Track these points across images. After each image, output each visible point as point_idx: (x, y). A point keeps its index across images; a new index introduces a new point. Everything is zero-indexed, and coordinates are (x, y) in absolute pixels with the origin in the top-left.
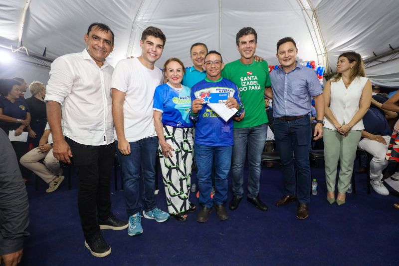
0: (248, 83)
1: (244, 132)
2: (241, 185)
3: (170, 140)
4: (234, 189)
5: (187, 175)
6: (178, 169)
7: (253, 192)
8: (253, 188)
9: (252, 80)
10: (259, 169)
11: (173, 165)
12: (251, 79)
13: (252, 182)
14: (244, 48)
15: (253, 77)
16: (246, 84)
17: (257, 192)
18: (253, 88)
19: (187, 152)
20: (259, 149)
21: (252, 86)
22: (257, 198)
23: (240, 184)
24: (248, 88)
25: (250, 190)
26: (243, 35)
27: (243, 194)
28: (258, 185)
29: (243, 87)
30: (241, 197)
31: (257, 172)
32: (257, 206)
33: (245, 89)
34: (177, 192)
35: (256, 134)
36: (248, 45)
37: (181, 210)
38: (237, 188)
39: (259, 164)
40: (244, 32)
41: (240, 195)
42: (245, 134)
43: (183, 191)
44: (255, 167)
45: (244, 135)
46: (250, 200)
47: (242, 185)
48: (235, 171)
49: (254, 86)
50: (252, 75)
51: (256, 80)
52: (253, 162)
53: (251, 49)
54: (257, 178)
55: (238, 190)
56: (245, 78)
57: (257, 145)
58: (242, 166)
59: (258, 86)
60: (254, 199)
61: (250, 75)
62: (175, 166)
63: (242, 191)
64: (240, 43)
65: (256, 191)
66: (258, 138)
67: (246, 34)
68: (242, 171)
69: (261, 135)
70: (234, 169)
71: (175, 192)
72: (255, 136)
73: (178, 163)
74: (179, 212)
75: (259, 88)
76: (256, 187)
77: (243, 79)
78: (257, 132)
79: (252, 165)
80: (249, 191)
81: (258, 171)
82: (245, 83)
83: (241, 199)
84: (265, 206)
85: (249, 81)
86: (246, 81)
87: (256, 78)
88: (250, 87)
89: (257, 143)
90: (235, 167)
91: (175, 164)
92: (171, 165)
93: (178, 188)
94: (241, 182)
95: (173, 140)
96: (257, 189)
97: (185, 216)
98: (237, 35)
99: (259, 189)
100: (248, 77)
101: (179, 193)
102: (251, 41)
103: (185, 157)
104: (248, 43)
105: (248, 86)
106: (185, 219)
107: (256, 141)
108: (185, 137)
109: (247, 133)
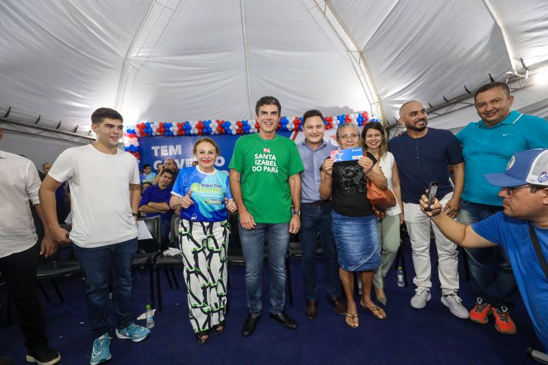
0: (263, 162)
1: (260, 227)
2: (258, 298)
3: (186, 237)
4: (249, 305)
5: (216, 281)
6: (198, 273)
7: (278, 305)
8: (278, 301)
9: (268, 160)
10: (283, 275)
11: (191, 268)
12: (267, 158)
13: (275, 292)
14: (264, 120)
15: (270, 156)
16: (261, 163)
17: (283, 305)
18: (269, 169)
19: (212, 252)
20: (281, 249)
21: (268, 167)
22: (283, 312)
23: (256, 297)
24: (263, 168)
25: (274, 303)
26: (265, 103)
27: (261, 311)
28: (284, 295)
29: (256, 166)
30: (258, 315)
31: (281, 279)
32: (283, 325)
33: (259, 169)
34: (200, 303)
35: (275, 231)
36: (269, 116)
37: (204, 327)
38: (253, 303)
39: (282, 269)
40: (265, 100)
41: (257, 313)
43: (206, 303)
44: (278, 272)
45: (260, 231)
46: (272, 316)
47: (261, 298)
48: (249, 281)
49: (271, 167)
50: (268, 153)
51: (274, 160)
52: (274, 266)
53: (272, 121)
54: (281, 287)
55: (255, 305)
56: (261, 156)
57: (277, 244)
58: (259, 273)
59: (275, 167)
60: (279, 314)
61: (266, 153)
62: (194, 270)
63: (259, 307)
64: (260, 113)
65: (281, 304)
66: (278, 235)
67: (268, 104)
68: (258, 279)
69: (282, 232)
70: (248, 278)
71: (197, 303)
72: (273, 232)
73: (197, 265)
74: (201, 330)
75: (277, 171)
76: (280, 299)
77: (258, 156)
78: (276, 227)
79: (273, 270)
80: (271, 305)
81: (283, 278)
82: (260, 161)
83: (258, 318)
84: (294, 322)
85: (265, 160)
86: (261, 159)
87: (274, 158)
88: (265, 168)
89: (276, 242)
90: (248, 275)
92: (189, 268)
94: (258, 294)
95: (190, 237)
97: (204, 337)
98: (258, 102)
99: (284, 300)
100: (264, 155)
101: (202, 305)
102: (273, 113)
103: (209, 258)
104: (269, 114)
105: (263, 166)
106: (204, 341)
107: (275, 239)
108: (208, 232)
109: (263, 229)
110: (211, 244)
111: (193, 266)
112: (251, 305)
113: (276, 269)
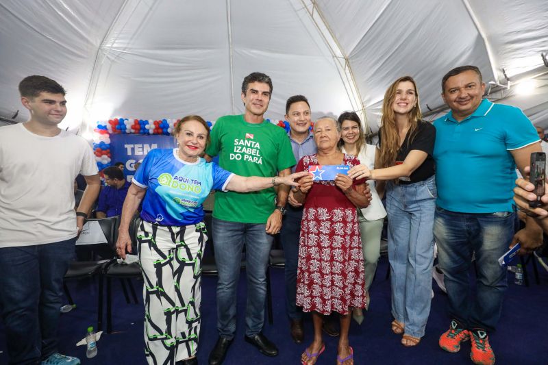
0: (244, 149)
1: (236, 228)
2: (231, 316)
3: (146, 244)
4: (219, 325)
5: (186, 304)
6: (160, 294)
7: (255, 326)
8: (255, 320)
9: (251, 147)
10: (263, 287)
11: (152, 287)
12: (249, 145)
13: (253, 310)
14: (253, 100)
15: (254, 143)
16: (241, 150)
17: (262, 325)
18: (250, 159)
19: (183, 264)
20: (261, 255)
21: (249, 155)
22: (260, 335)
23: (229, 316)
24: (243, 157)
25: (250, 322)
26: (255, 80)
27: (234, 333)
28: (263, 313)
29: (235, 154)
30: (230, 339)
31: (260, 293)
32: (261, 351)
33: (238, 157)
34: (161, 333)
35: (255, 232)
36: (260, 97)
38: (225, 323)
39: (262, 280)
40: (256, 77)
41: (230, 335)
42: (237, 231)
43: (170, 334)
44: (258, 284)
45: (236, 233)
46: (251, 341)
48: (222, 294)
49: (253, 156)
50: (253, 140)
51: (257, 148)
52: (253, 276)
53: (262, 103)
54: (260, 302)
55: (227, 326)
56: (242, 142)
57: (258, 249)
58: (234, 285)
59: (259, 158)
60: (256, 337)
61: (249, 139)
62: (155, 289)
63: (232, 328)
64: (248, 91)
65: (259, 324)
66: (258, 238)
67: (260, 81)
68: (233, 293)
69: (263, 234)
70: (220, 291)
72: (253, 234)
73: (159, 283)
75: (260, 161)
76: (258, 317)
77: (238, 142)
78: (257, 228)
79: (251, 281)
80: (247, 326)
81: (262, 291)
82: (240, 148)
83: (230, 343)
84: (274, 348)
85: (247, 147)
86: (241, 145)
87: (258, 145)
88: (246, 157)
89: (257, 246)
90: (220, 287)
92: (149, 286)
94: (232, 312)
95: (152, 244)
96: (260, 319)
99: (263, 320)
100: (246, 141)
101: (164, 337)
102: (265, 93)
103: (178, 273)
104: (260, 93)
105: (243, 154)
107: (255, 242)
109: (241, 230)
110: (183, 254)
111: (155, 284)
112: (223, 325)
113: (255, 281)
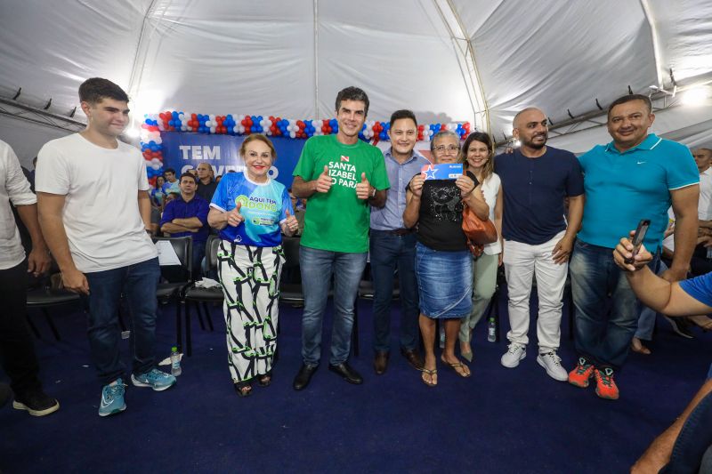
0: (339, 173)
1: (325, 256)
2: (317, 344)
3: (226, 262)
4: (304, 352)
5: (263, 320)
6: (241, 309)
7: (340, 355)
8: (342, 349)
9: (346, 170)
10: (351, 318)
11: (233, 302)
12: (344, 168)
13: (338, 339)
15: (349, 166)
16: (336, 174)
17: (346, 356)
18: (345, 183)
19: (259, 284)
20: (351, 285)
21: (344, 179)
22: (346, 364)
23: (313, 344)
24: (338, 182)
25: (335, 352)
27: (319, 361)
28: (349, 343)
30: (314, 366)
31: (347, 324)
32: (345, 379)
34: (241, 346)
35: (346, 262)
36: (352, 116)
37: (246, 376)
38: (310, 351)
39: (350, 310)
41: (312, 363)
42: (326, 259)
43: (250, 346)
44: (345, 314)
45: (326, 261)
46: (336, 370)
47: (320, 345)
48: (308, 322)
49: (348, 181)
50: (349, 163)
51: (353, 172)
52: (340, 306)
53: (355, 123)
54: (346, 333)
55: (312, 353)
56: (337, 165)
57: (347, 279)
58: (320, 314)
59: (354, 181)
60: (341, 366)
61: (344, 162)
62: (236, 304)
63: (317, 356)
65: (344, 353)
66: (349, 268)
67: (353, 99)
68: (319, 321)
69: (354, 264)
70: (306, 319)
71: (237, 347)
72: (344, 263)
73: (240, 299)
74: (242, 379)
76: (344, 347)
77: (334, 164)
78: (347, 257)
79: (339, 311)
80: (332, 354)
81: (349, 322)
82: (335, 171)
83: (315, 370)
84: (359, 376)
85: (342, 170)
86: (336, 169)
87: (354, 168)
88: (341, 181)
89: (346, 276)
90: (307, 315)
91: (235, 300)
92: (229, 302)
93: (242, 340)
94: (317, 340)
95: (232, 263)
96: (346, 349)
97: (246, 388)
99: (349, 350)
100: (342, 164)
101: (244, 349)
102: (358, 112)
103: (255, 291)
104: (353, 112)
105: (338, 178)
106: (244, 393)
108: (255, 259)
109: (331, 259)
110: (259, 274)
111: (235, 299)
112: (307, 352)
113: (342, 310)
